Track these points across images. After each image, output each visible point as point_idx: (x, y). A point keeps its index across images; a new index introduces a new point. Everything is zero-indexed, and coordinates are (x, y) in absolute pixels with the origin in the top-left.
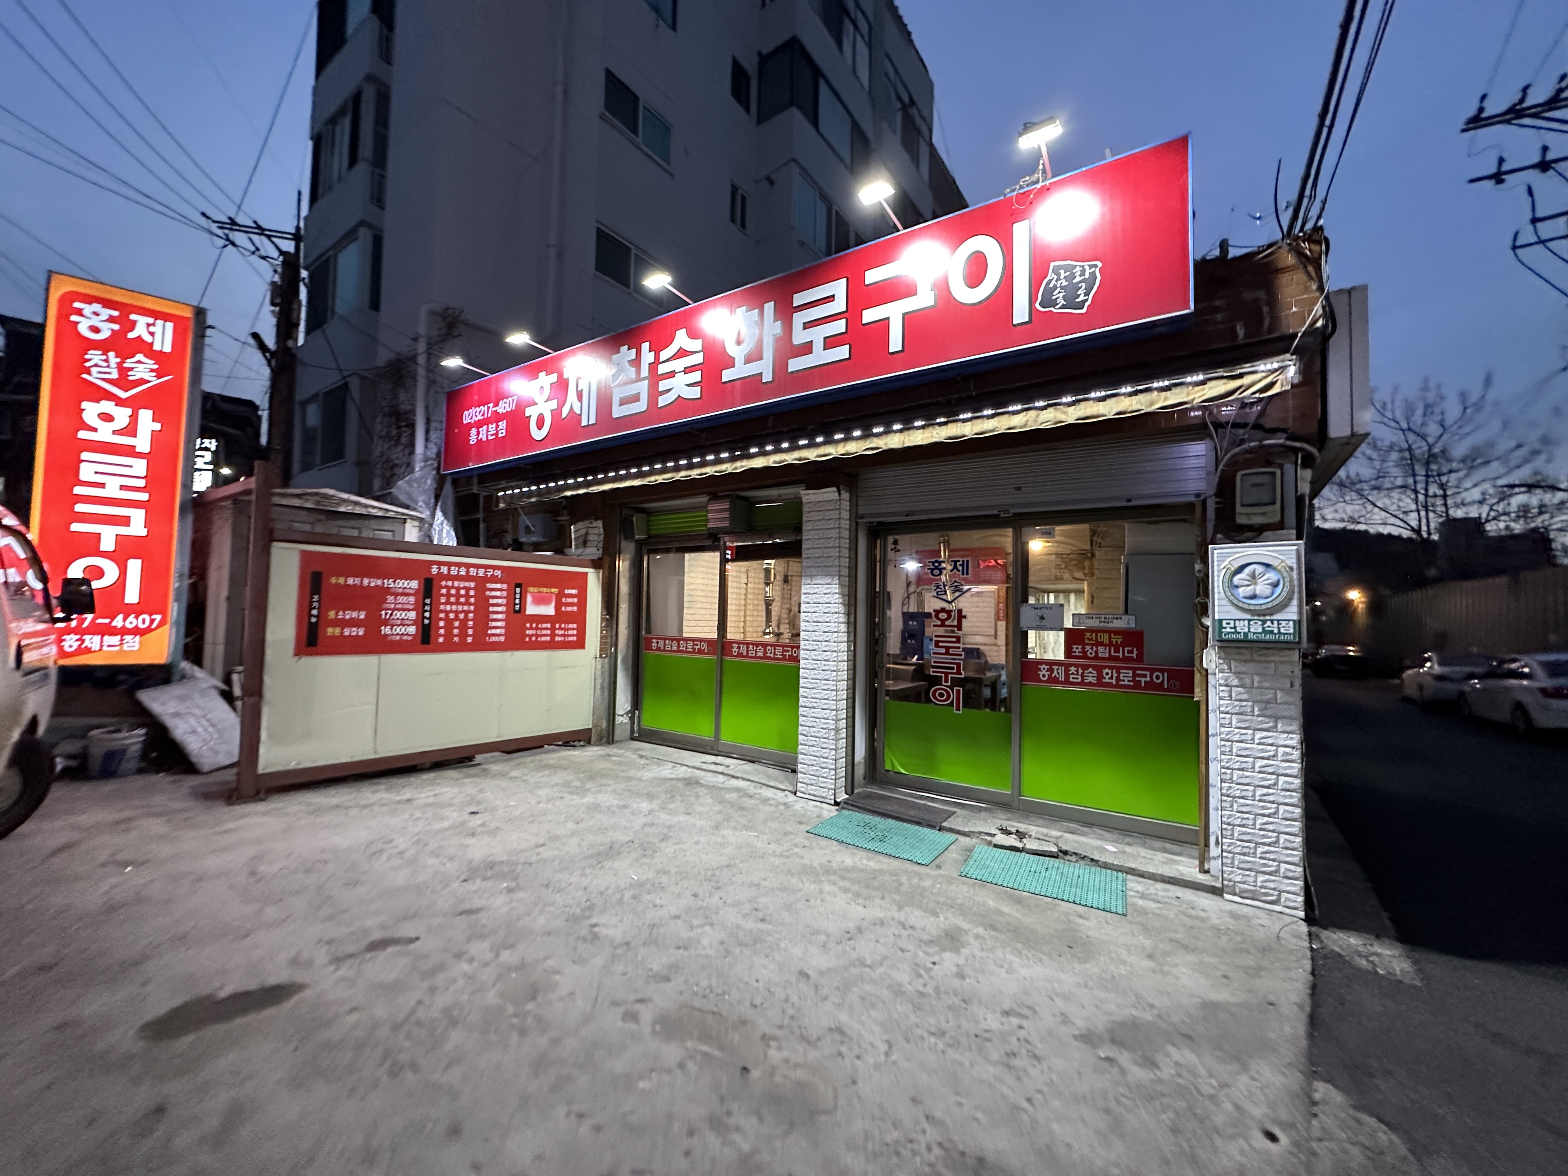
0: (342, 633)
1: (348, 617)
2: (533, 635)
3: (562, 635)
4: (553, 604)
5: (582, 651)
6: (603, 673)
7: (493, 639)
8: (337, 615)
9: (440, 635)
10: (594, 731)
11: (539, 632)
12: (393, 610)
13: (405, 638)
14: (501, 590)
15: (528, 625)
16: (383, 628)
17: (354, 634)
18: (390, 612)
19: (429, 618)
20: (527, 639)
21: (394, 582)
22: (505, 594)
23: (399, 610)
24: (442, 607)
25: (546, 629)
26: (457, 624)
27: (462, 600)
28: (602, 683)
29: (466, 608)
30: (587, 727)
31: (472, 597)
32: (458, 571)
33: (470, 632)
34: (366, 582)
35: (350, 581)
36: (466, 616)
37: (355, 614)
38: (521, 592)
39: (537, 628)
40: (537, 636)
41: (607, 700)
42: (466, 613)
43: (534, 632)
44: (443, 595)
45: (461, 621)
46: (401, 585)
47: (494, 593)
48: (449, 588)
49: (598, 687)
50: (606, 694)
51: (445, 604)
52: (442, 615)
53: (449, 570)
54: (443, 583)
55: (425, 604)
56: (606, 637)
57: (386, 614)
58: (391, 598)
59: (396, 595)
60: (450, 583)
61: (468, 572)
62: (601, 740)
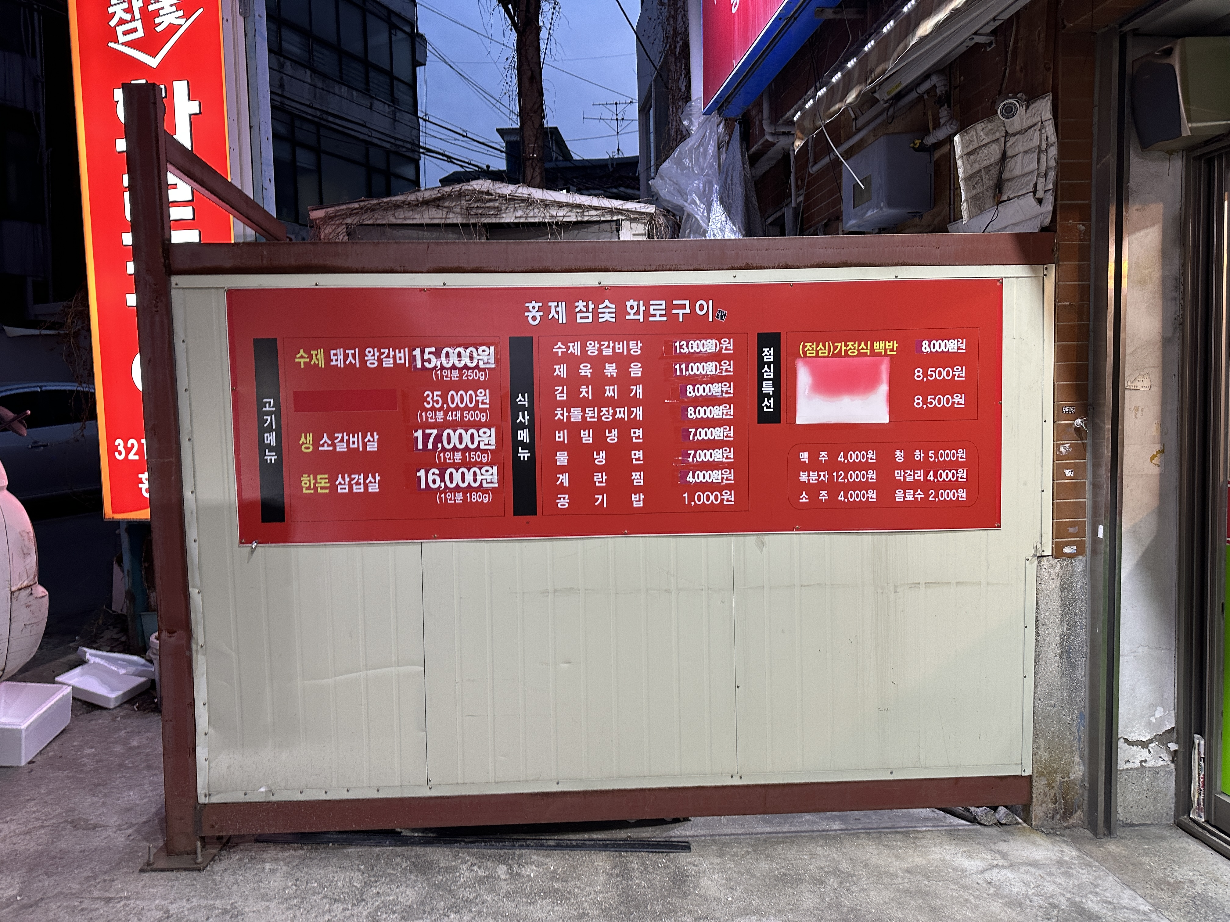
0: (333, 487)
1: (341, 448)
2: (821, 485)
3: (914, 486)
4: (883, 389)
5: (992, 533)
6: (1067, 606)
7: (703, 498)
8: (316, 443)
9: (562, 489)
10: (1039, 785)
11: (840, 477)
12: (441, 427)
13: (475, 497)
14: (717, 357)
15: (804, 457)
16: (422, 473)
17: (359, 489)
18: (434, 432)
19: (530, 446)
20: (804, 498)
21: (437, 354)
22: (728, 367)
23: (454, 426)
24: (560, 414)
25: (865, 466)
26: (601, 458)
27: (611, 392)
28: (1065, 638)
29: (621, 413)
30: (1016, 771)
31: (636, 381)
32: (596, 313)
33: (638, 479)
34: (372, 358)
35: (338, 359)
36: (624, 436)
37: (355, 441)
38: (777, 362)
39: (832, 466)
40: (833, 488)
41: (1083, 694)
42: (624, 427)
43: (824, 476)
44: (559, 381)
45: (610, 449)
46: (454, 359)
47: (696, 369)
48: (573, 362)
49: (1052, 650)
50: (1082, 673)
51: (568, 405)
52: (561, 436)
53: (571, 312)
54: (559, 349)
55: (517, 409)
56: (1076, 489)
57: (426, 437)
58: (433, 397)
59: (445, 387)
60: (575, 348)
61: (621, 312)
62: (1067, 813)
